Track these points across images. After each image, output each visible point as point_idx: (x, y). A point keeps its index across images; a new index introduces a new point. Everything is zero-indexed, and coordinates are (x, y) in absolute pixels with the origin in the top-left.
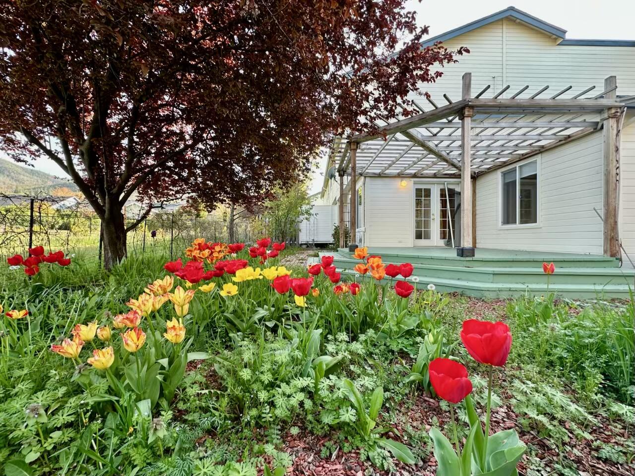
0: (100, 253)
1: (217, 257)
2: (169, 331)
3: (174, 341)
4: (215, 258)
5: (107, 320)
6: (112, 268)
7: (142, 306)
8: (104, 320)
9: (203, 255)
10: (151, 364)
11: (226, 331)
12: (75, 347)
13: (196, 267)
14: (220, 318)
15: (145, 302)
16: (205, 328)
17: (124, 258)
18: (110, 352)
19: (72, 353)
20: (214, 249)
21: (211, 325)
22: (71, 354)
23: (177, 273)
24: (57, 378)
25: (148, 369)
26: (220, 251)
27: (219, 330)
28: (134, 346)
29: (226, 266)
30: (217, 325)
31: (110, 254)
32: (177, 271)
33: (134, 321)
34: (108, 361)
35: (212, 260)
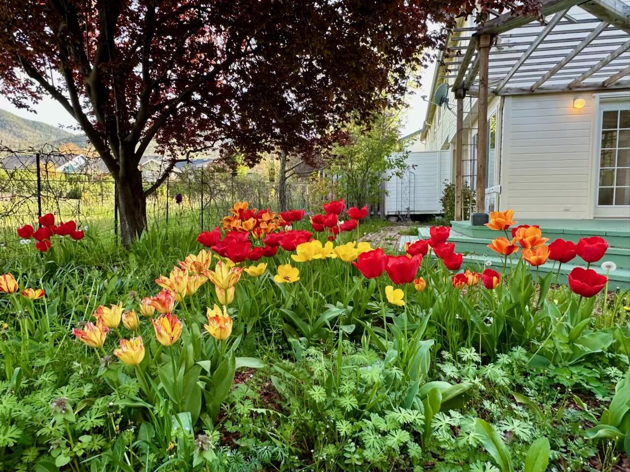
0: (116, 225)
1: (265, 229)
2: (211, 322)
3: (217, 337)
4: (263, 231)
5: (134, 302)
6: (131, 245)
7: (176, 286)
8: (130, 302)
9: (246, 225)
10: (189, 367)
11: (284, 334)
12: (98, 334)
13: (240, 240)
14: (275, 315)
15: (179, 280)
16: (253, 327)
17: (144, 232)
18: (139, 344)
19: (96, 340)
20: (261, 218)
21: (263, 324)
22: (95, 343)
23: (215, 247)
24: (81, 372)
25: (186, 372)
26: (269, 221)
27: (274, 331)
28: (168, 339)
29: (281, 238)
30: (271, 323)
31: (127, 227)
32: (215, 244)
33: (167, 304)
34: (138, 355)
35: (259, 233)
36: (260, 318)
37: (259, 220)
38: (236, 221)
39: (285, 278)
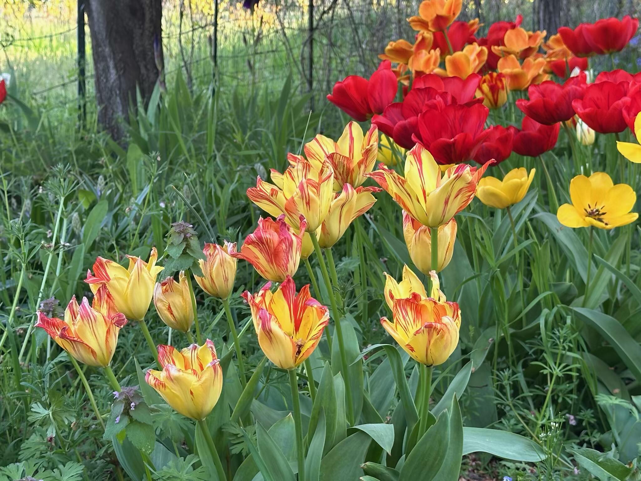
0: (82, 72)
1: (515, 77)
3: (419, 354)
4: (506, 82)
5: (184, 253)
8: (175, 252)
9: (456, 65)
10: (335, 436)
12: (102, 330)
18: (210, 359)
19: (94, 345)
20: (500, 42)
22: (93, 352)
23: (381, 119)
25: (328, 448)
26: (525, 54)
28: (290, 350)
31: (113, 75)
32: (380, 111)
33: (283, 255)
34: (206, 388)
35: (494, 89)
36: (511, 331)
37: (496, 49)
38: (424, 54)
39: (591, 214)
